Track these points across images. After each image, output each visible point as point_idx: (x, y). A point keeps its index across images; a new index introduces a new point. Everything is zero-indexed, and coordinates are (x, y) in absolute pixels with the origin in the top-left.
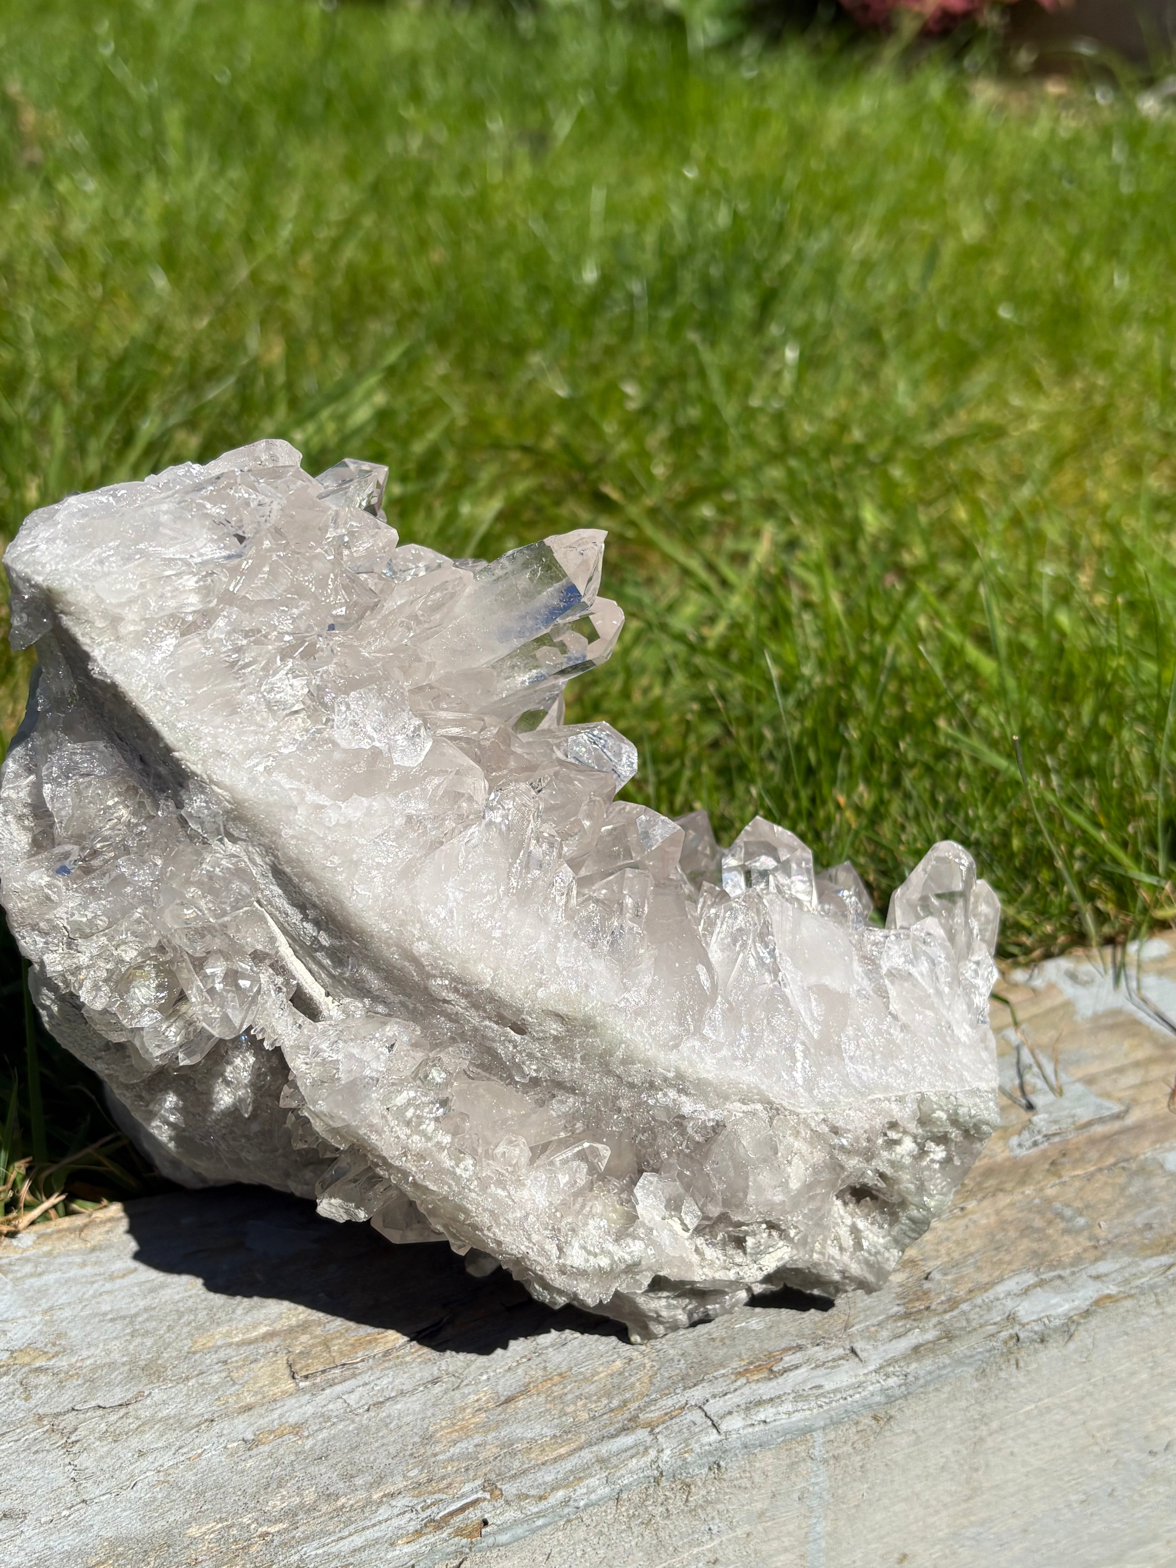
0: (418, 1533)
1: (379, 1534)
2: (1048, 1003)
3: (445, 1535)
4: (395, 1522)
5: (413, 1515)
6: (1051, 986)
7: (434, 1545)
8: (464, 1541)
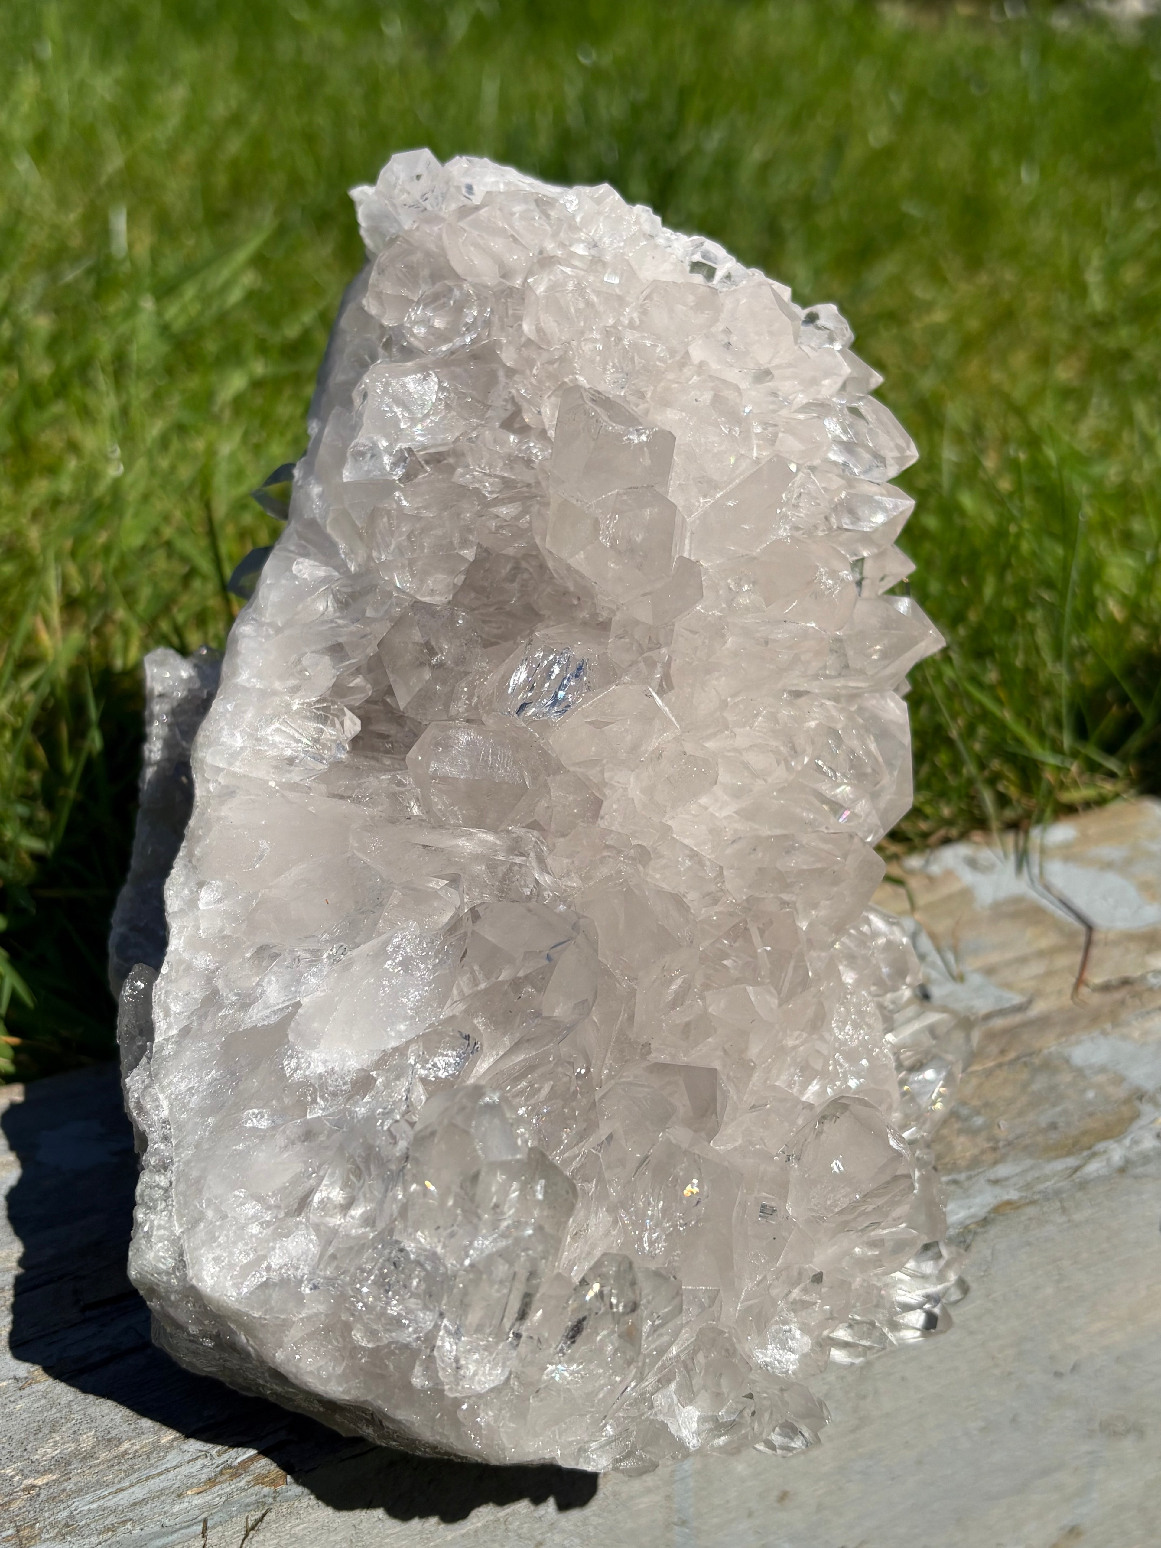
0: (212, 1482)
1: (166, 1484)
2: (944, 891)
3: (242, 1484)
4: (185, 1470)
5: (207, 1461)
6: (949, 874)
7: (230, 1494)
8: (266, 1490)
